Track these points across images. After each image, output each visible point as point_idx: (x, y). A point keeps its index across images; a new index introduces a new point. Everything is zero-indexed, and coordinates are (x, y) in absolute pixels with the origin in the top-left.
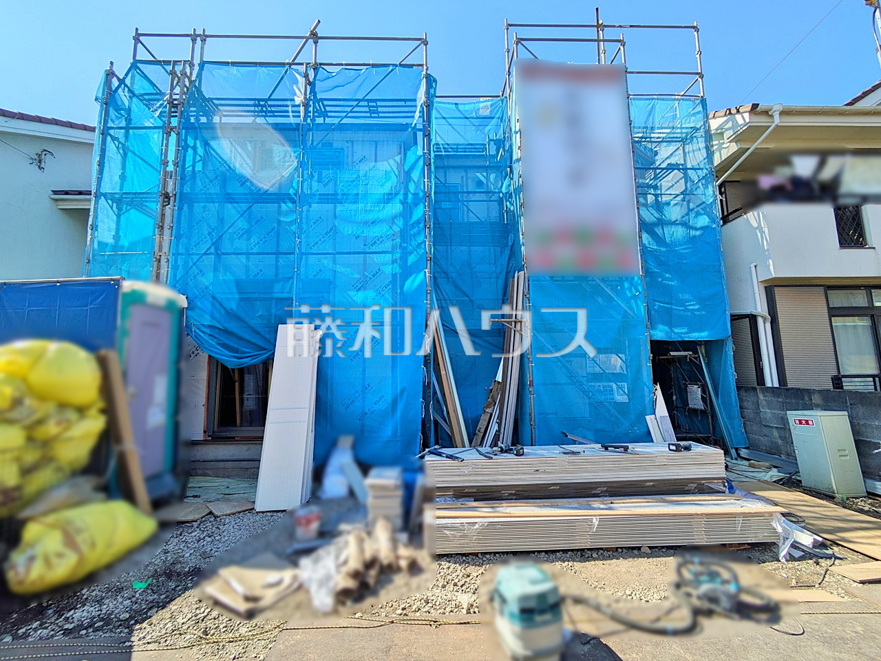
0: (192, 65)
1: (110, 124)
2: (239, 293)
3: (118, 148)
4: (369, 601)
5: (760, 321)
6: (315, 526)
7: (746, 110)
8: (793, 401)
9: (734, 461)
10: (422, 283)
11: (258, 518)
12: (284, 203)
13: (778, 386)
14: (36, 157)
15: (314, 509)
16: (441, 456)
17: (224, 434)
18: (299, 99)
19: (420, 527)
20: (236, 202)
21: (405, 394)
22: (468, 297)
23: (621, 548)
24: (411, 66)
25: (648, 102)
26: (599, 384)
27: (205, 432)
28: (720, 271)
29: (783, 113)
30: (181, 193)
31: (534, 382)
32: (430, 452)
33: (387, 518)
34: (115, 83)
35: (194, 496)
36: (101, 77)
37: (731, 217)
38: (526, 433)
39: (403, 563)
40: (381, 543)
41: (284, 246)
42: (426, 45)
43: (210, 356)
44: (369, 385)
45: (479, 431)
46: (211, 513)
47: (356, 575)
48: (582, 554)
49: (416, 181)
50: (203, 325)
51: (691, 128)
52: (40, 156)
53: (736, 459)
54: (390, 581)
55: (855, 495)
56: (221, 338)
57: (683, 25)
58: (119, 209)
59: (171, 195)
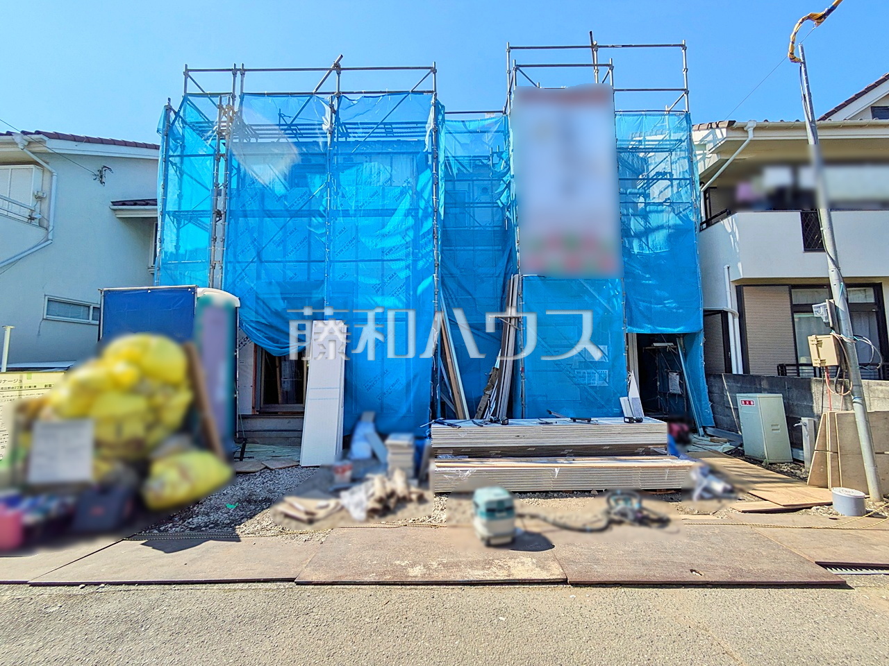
0: (234, 97)
1: (171, 153)
2: (281, 294)
3: (176, 172)
4: (390, 517)
5: (730, 316)
6: (348, 474)
7: (723, 126)
8: (748, 386)
9: (701, 438)
10: (431, 285)
11: (303, 471)
12: (314, 217)
13: (742, 373)
14: (98, 173)
15: (347, 463)
16: (444, 424)
17: (268, 410)
18: (326, 127)
19: (427, 476)
20: (274, 217)
21: (418, 379)
22: (471, 295)
23: (576, 491)
24: (422, 92)
25: (636, 117)
26: (584, 371)
27: (253, 408)
28: (695, 272)
29: (757, 129)
30: (230, 211)
31: (526, 368)
32: (436, 422)
33: (402, 469)
34: (172, 116)
35: (249, 458)
36: (161, 112)
37: (713, 221)
38: (518, 409)
39: (414, 497)
40: (398, 483)
41: (317, 255)
42: (435, 73)
43: (256, 345)
44: (387, 371)
45: (480, 410)
46: (266, 467)
47: (381, 500)
48: (546, 494)
49: (426, 198)
50: (252, 321)
51: (677, 140)
52: (101, 172)
53: (703, 436)
54: (404, 507)
55: (783, 461)
56: (267, 332)
57: (672, 44)
58: (179, 223)
59: (222, 213)
